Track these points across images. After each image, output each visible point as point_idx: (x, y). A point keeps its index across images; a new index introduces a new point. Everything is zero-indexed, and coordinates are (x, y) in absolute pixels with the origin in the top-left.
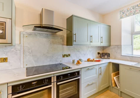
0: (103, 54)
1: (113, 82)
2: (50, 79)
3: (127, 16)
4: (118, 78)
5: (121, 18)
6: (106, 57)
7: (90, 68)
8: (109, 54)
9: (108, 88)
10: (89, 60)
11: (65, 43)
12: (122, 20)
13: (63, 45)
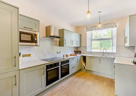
0: (77, 52)
1: (83, 66)
2: (58, 63)
3: (89, 31)
4: (85, 64)
5: (87, 31)
6: (79, 53)
7: (74, 58)
8: (81, 51)
9: (80, 70)
10: (71, 55)
11: (58, 45)
12: (87, 32)
13: (57, 46)
